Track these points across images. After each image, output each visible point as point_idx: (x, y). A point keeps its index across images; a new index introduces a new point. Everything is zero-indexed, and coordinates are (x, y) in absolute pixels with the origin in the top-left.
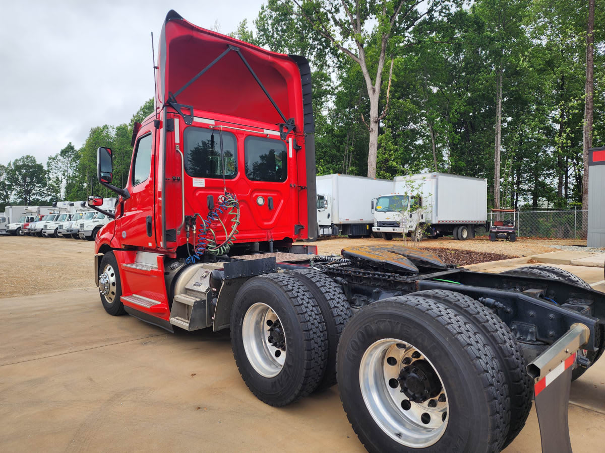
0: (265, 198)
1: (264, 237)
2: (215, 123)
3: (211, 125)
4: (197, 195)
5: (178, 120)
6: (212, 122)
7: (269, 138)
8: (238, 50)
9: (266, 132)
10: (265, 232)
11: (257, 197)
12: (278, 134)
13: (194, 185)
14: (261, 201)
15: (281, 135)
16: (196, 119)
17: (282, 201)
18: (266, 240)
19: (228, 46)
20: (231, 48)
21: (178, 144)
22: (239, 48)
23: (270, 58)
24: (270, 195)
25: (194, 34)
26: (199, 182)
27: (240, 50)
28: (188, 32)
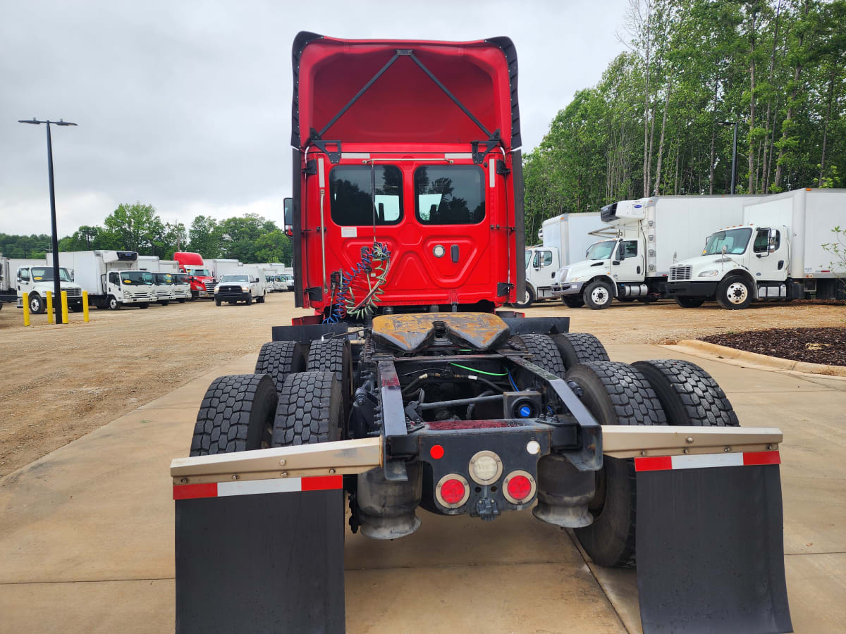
0: (446, 247)
1: (446, 298)
2: (371, 156)
3: (364, 159)
4: (348, 246)
5: (322, 159)
6: (366, 156)
7: (454, 164)
8: (409, 53)
9: (448, 156)
10: (447, 293)
11: (434, 245)
12: (469, 156)
13: (343, 236)
14: (439, 251)
15: (474, 158)
16: (345, 156)
17: (475, 251)
18: (447, 302)
19: (395, 52)
20: (399, 53)
21: (322, 188)
22: (411, 51)
23: (461, 51)
24: (454, 243)
25: (345, 49)
26: (349, 232)
27: (413, 52)
28: (336, 50)
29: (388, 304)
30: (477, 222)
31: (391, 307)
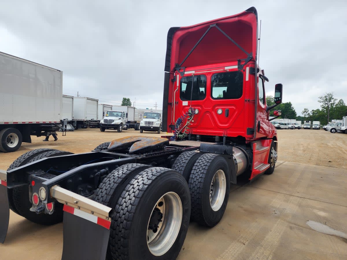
0: (223, 110)
1: (222, 134)
2: (195, 72)
3: (192, 74)
4: (185, 109)
5: (179, 75)
7: (229, 72)
8: (214, 25)
9: (226, 68)
10: (222, 130)
11: (218, 109)
12: (236, 67)
13: (183, 105)
14: (220, 112)
15: (239, 67)
16: (186, 73)
17: (237, 112)
19: (209, 26)
20: (211, 26)
21: (178, 86)
22: (215, 24)
23: (237, 19)
24: (227, 108)
25: (190, 30)
26: (185, 103)
27: (216, 25)
28: (186, 31)
29: (198, 134)
30: (238, 98)
31: (199, 135)
